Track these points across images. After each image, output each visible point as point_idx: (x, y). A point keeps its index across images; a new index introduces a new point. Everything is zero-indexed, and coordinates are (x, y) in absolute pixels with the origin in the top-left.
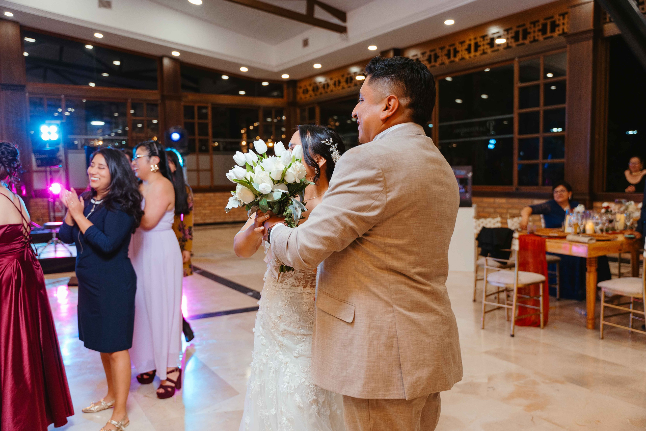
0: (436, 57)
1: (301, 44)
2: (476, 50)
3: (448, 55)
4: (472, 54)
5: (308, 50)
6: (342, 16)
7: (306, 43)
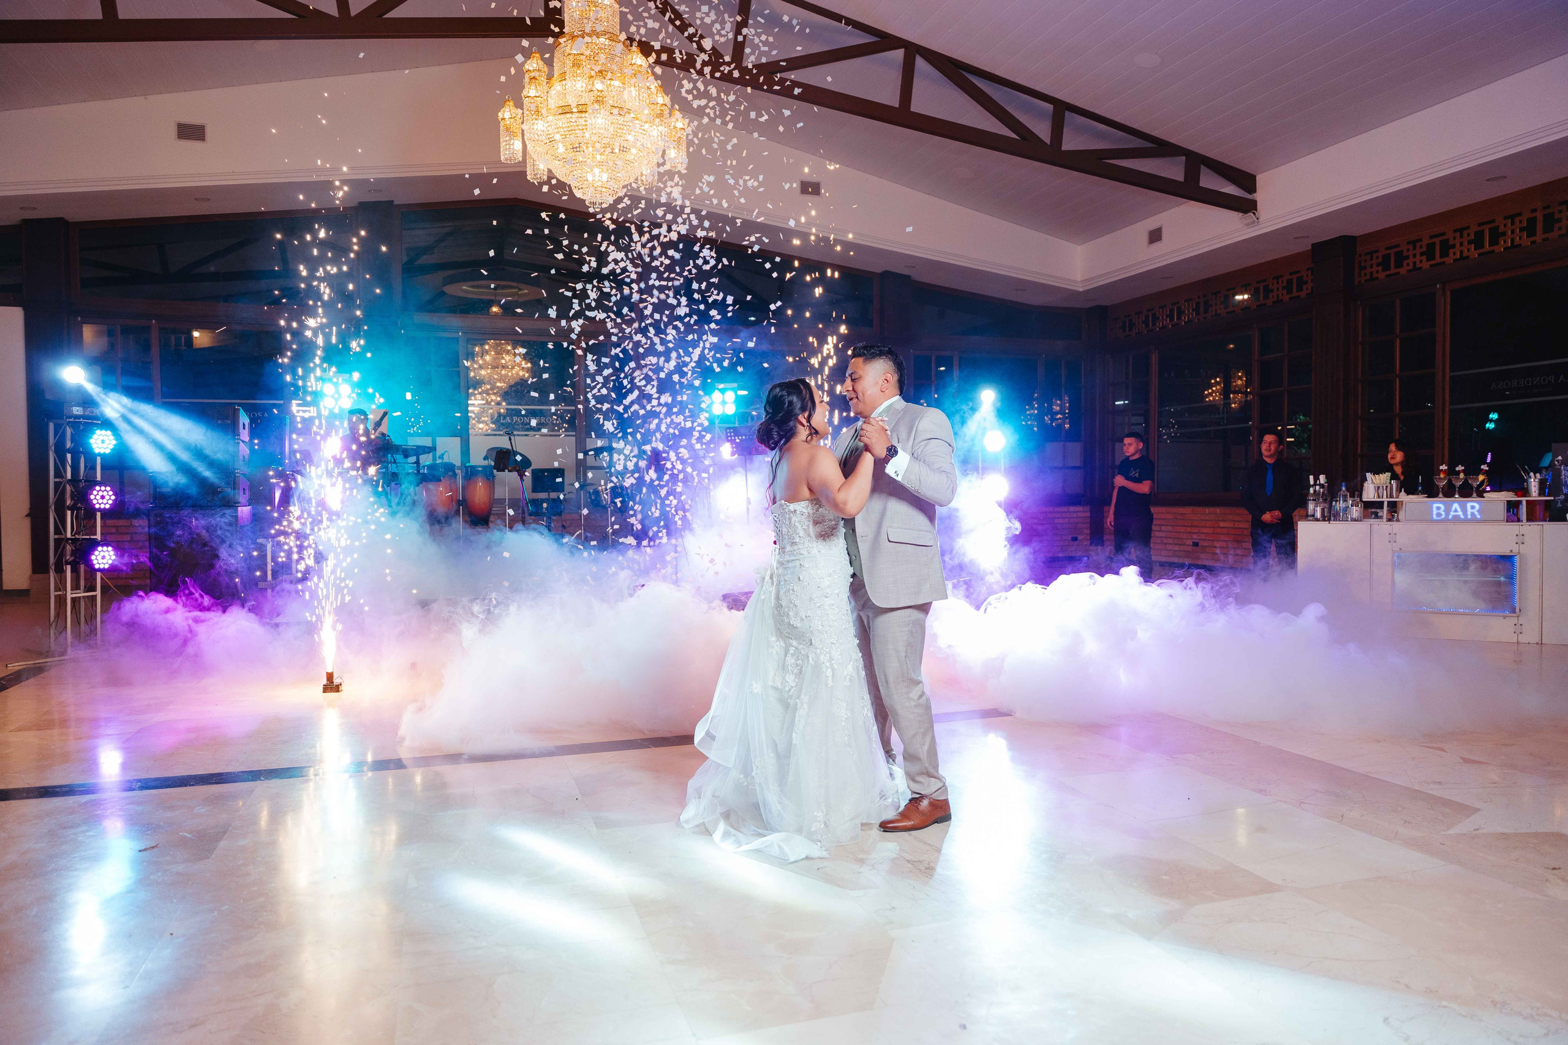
0: (1446, 247)
1: (1145, 238)
2: (1548, 229)
3: (1478, 242)
4: (1539, 237)
5: (1157, 248)
6: (1247, 181)
7: (1155, 236)
